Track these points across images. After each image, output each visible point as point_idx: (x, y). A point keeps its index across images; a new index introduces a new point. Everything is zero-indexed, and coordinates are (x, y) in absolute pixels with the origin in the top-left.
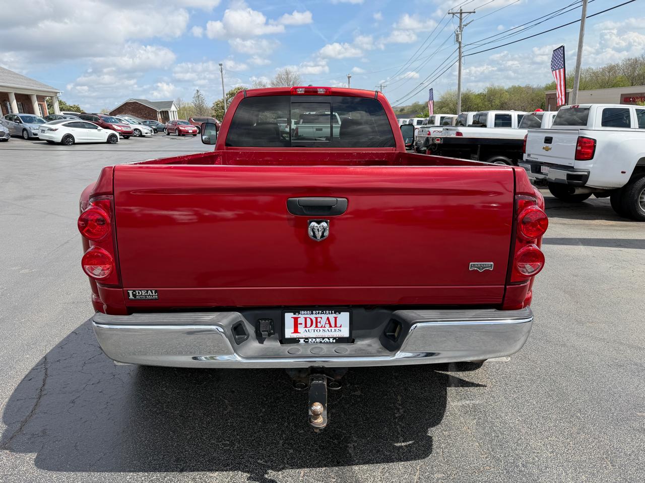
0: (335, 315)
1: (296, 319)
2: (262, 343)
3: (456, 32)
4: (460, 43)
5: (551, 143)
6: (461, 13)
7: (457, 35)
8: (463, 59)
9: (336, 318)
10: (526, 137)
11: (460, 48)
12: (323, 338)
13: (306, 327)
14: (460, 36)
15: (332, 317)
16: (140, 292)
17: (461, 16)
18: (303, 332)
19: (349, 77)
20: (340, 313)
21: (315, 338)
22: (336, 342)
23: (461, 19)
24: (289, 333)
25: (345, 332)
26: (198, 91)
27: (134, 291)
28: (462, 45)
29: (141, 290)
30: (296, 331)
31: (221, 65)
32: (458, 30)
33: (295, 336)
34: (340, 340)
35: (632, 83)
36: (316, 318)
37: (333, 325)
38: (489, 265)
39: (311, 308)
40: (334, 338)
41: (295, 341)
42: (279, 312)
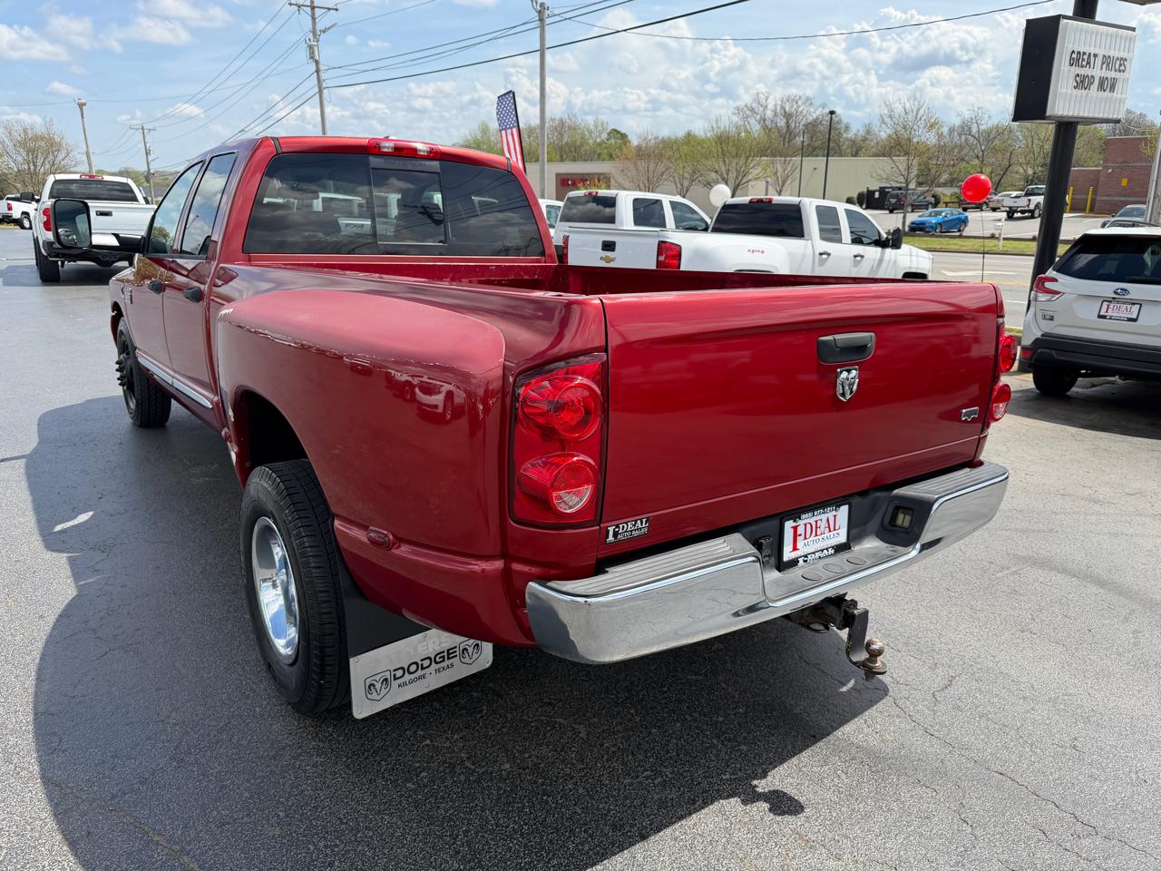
0: (834, 513)
1: (795, 529)
3: (308, 41)
4: (317, 62)
5: (613, 250)
6: (313, 8)
7: (311, 47)
8: (325, 92)
9: (835, 517)
10: (566, 239)
11: (318, 71)
12: (822, 551)
13: (805, 538)
14: (316, 49)
15: (831, 516)
16: (625, 525)
17: (313, 14)
18: (803, 547)
19: (81, 106)
20: (839, 509)
21: (814, 553)
22: (836, 552)
23: (314, 19)
24: (788, 555)
25: (843, 536)
27: (617, 526)
28: (322, 67)
29: (626, 523)
30: (795, 547)
32: (311, 36)
33: (794, 555)
34: (839, 549)
35: (562, 156)
36: (816, 521)
37: (832, 527)
39: (811, 508)
40: (833, 548)
41: (794, 563)
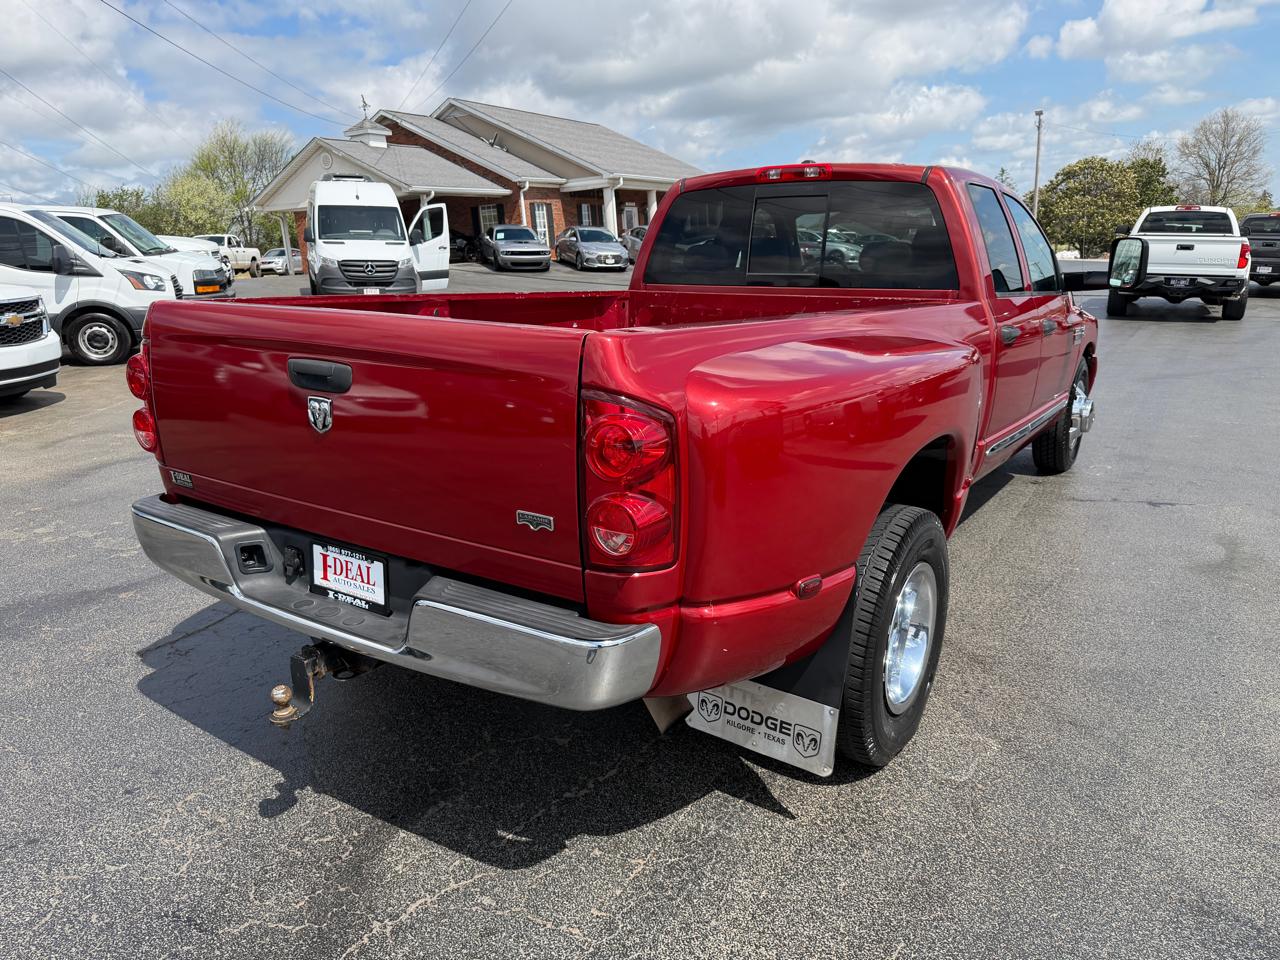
0: (367, 564)
1: (325, 557)
2: (290, 584)
9: (368, 568)
12: (355, 598)
13: (335, 573)
15: (364, 564)
18: (332, 581)
20: (372, 562)
21: (345, 595)
22: (369, 609)
24: (318, 577)
25: (378, 596)
26: (1003, 171)
30: (325, 578)
31: (1039, 114)
33: (324, 584)
34: (373, 607)
36: (346, 563)
37: (366, 580)
38: (548, 521)
40: (367, 602)
41: (324, 592)
42: (307, 540)
